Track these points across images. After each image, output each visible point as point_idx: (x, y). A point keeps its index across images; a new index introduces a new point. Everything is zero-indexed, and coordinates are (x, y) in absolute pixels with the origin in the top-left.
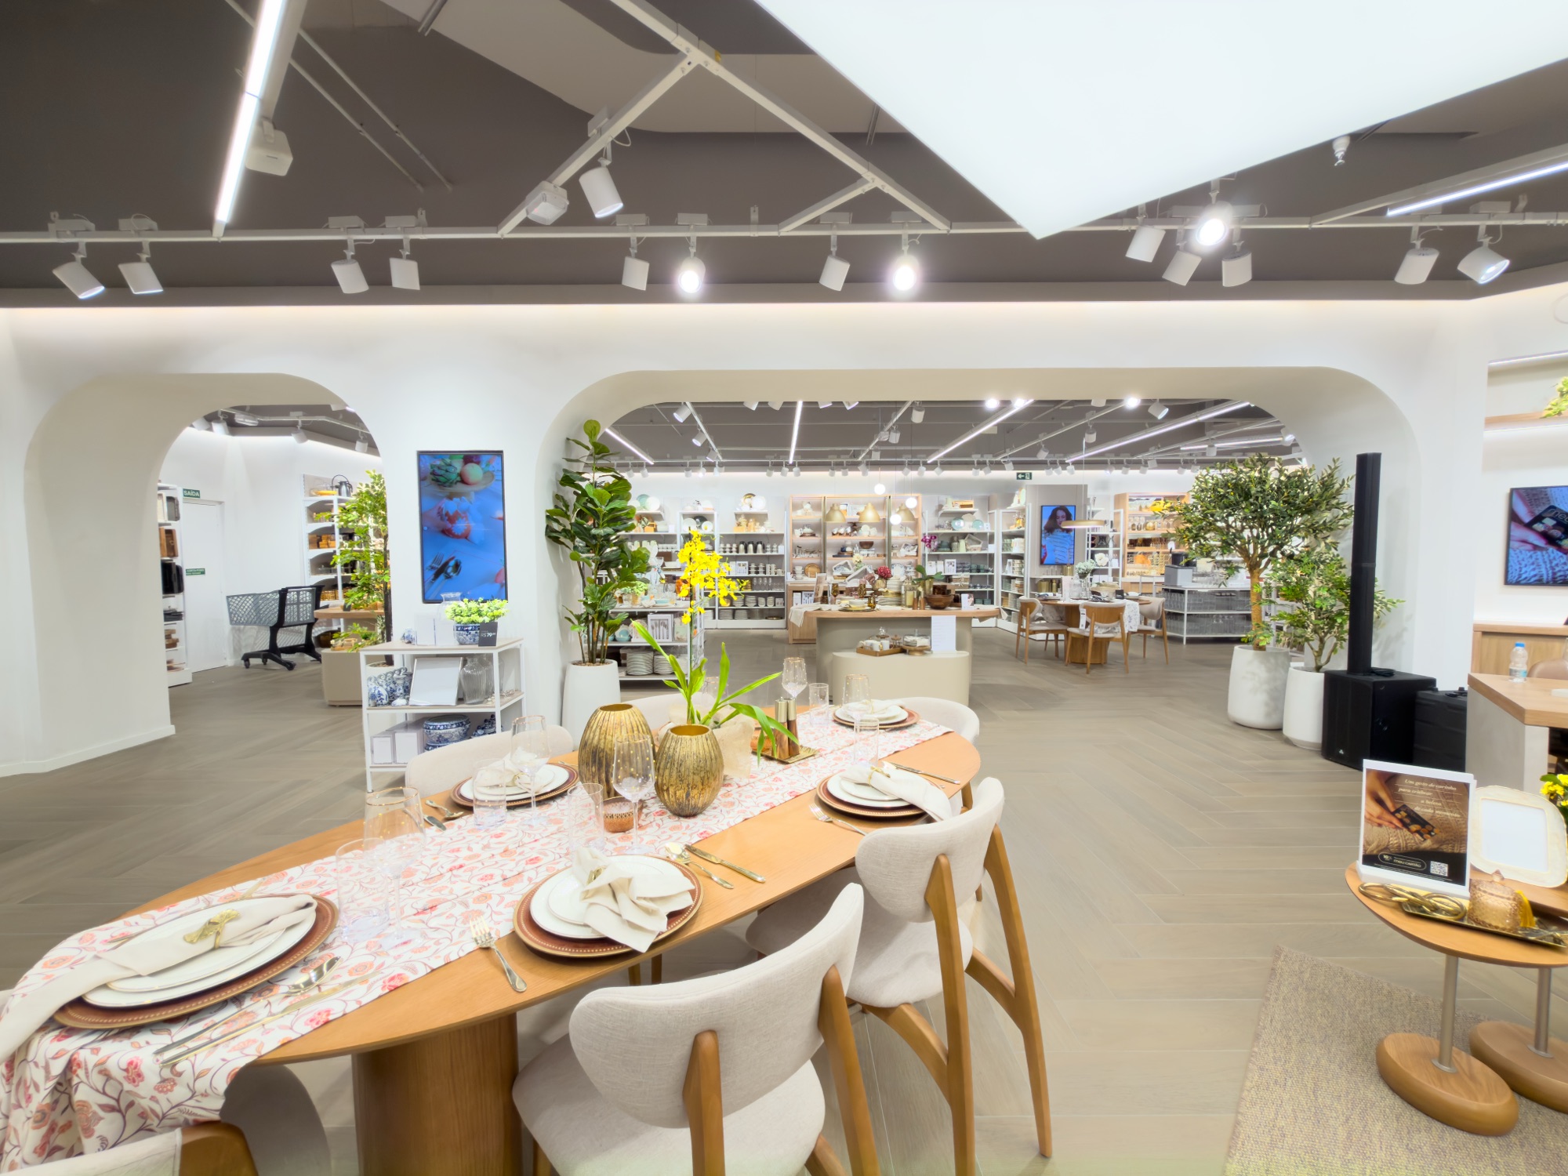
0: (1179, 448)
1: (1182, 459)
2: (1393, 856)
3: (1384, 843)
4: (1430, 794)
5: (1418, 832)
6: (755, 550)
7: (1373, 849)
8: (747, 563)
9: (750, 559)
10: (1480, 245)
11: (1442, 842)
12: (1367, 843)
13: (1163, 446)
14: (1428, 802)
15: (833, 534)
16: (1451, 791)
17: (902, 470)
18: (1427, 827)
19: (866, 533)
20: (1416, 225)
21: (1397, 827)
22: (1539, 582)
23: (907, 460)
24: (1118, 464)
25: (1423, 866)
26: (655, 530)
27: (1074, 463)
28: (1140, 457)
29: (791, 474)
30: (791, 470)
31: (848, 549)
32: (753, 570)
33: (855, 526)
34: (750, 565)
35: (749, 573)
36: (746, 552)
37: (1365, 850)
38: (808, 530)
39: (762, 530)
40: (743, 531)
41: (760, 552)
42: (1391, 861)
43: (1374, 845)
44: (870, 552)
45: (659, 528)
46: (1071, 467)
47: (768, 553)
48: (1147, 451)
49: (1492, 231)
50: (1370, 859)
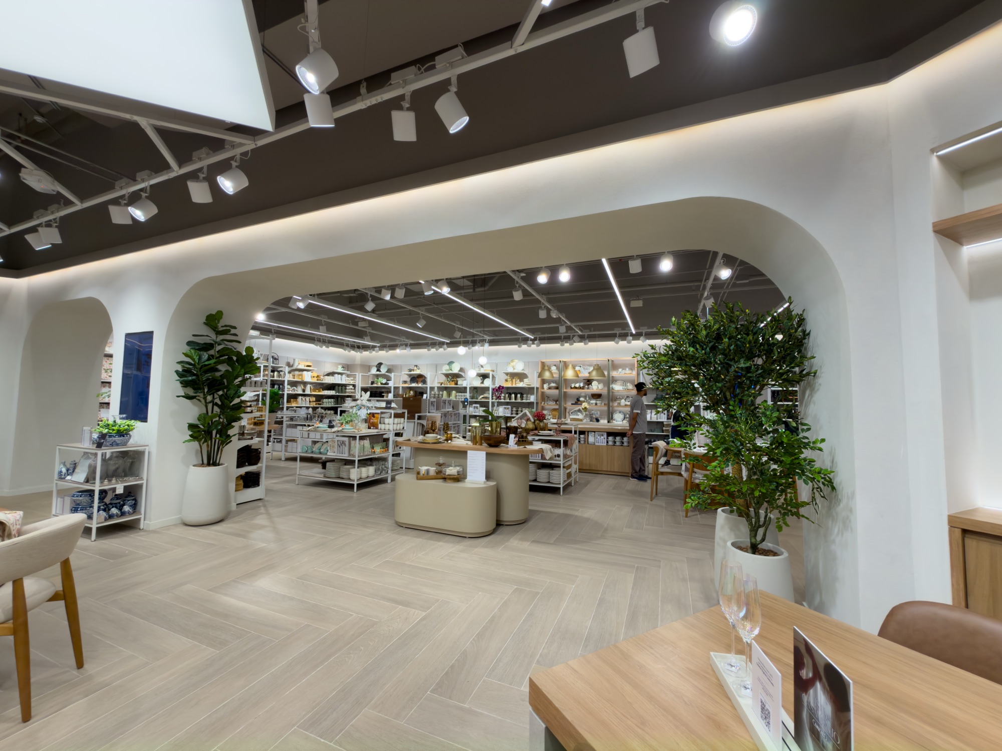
6: (516, 398)
8: (510, 407)
9: (513, 405)
15: (571, 388)
17: (613, 340)
19: (596, 387)
23: (618, 332)
26: (456, 384)
29: (534, 346)
30: (533, 344)
31: (582, 399)
32: (514, 412)
33: (589, 382)
34: (512, 408)
35: (512, 414)
36: (510, 399)
38: (553, 385)
39: (521, 385)
40: (509, 385)
41: (519, 400)
44: (598, 402)
45: (459, 383)
47: (524, 401)
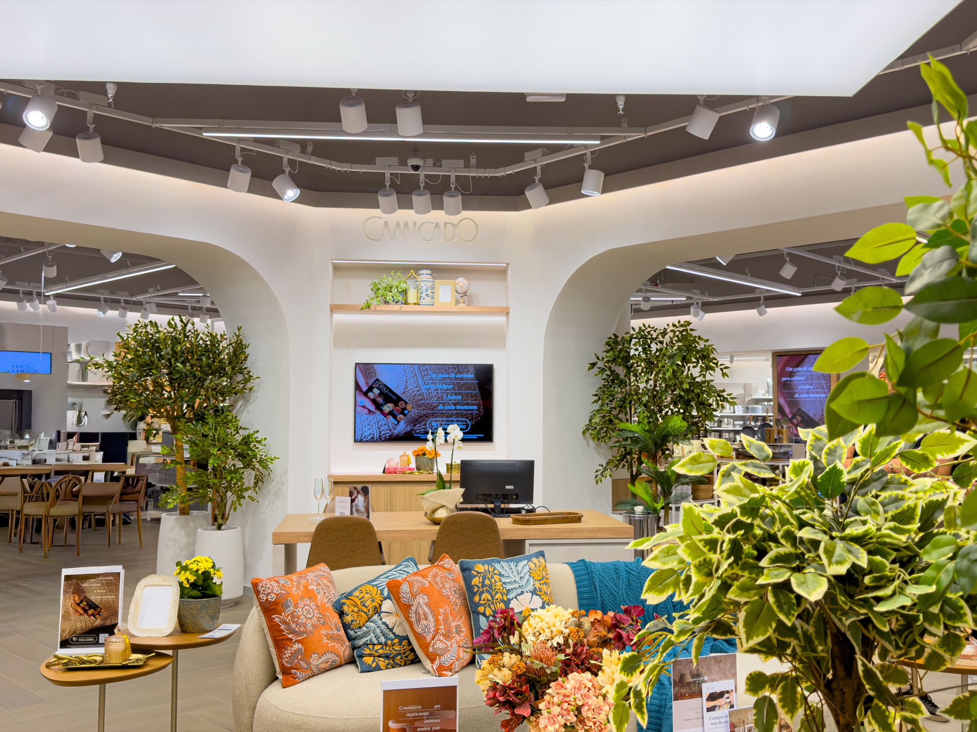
0: (177, 293)
1: (190, 305)
2: (78, 637)
3: (73, 629)
4: (99, 585)
5: (93, 615)
7: (66, 635)
10: (284, 172)
11: (105, 619)
12: (63, 631)
13: (163, 289)
14: (98, 591)
16: (111, 580)
18: (98, 609)
20: (238, 146)
21: (81, 614)
22: (373, 440)
24: (113, 303)
25: (95, 639)
27: (56, 296)
28: (140, 298)
37: (61, 637)
42: (77, 641)
43: (67, 632)
46: (52, 302)
48: (146, 292)
49: (291, 162)
50: (65, 644)
